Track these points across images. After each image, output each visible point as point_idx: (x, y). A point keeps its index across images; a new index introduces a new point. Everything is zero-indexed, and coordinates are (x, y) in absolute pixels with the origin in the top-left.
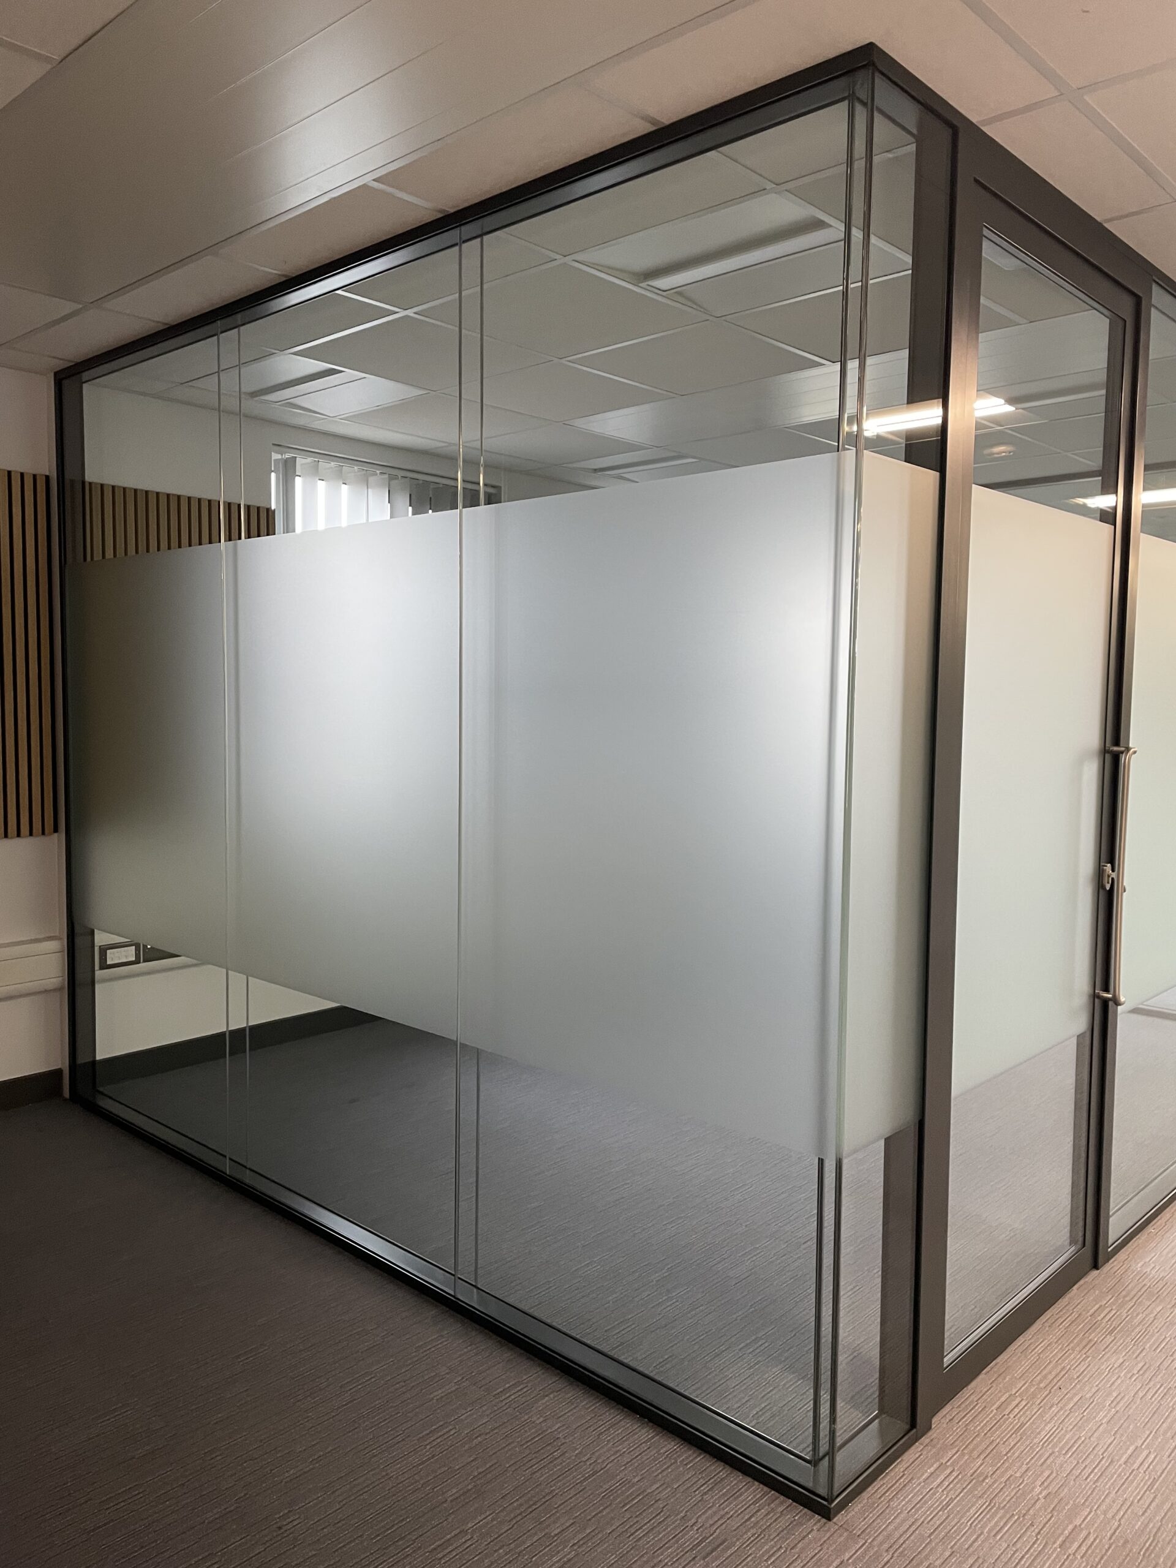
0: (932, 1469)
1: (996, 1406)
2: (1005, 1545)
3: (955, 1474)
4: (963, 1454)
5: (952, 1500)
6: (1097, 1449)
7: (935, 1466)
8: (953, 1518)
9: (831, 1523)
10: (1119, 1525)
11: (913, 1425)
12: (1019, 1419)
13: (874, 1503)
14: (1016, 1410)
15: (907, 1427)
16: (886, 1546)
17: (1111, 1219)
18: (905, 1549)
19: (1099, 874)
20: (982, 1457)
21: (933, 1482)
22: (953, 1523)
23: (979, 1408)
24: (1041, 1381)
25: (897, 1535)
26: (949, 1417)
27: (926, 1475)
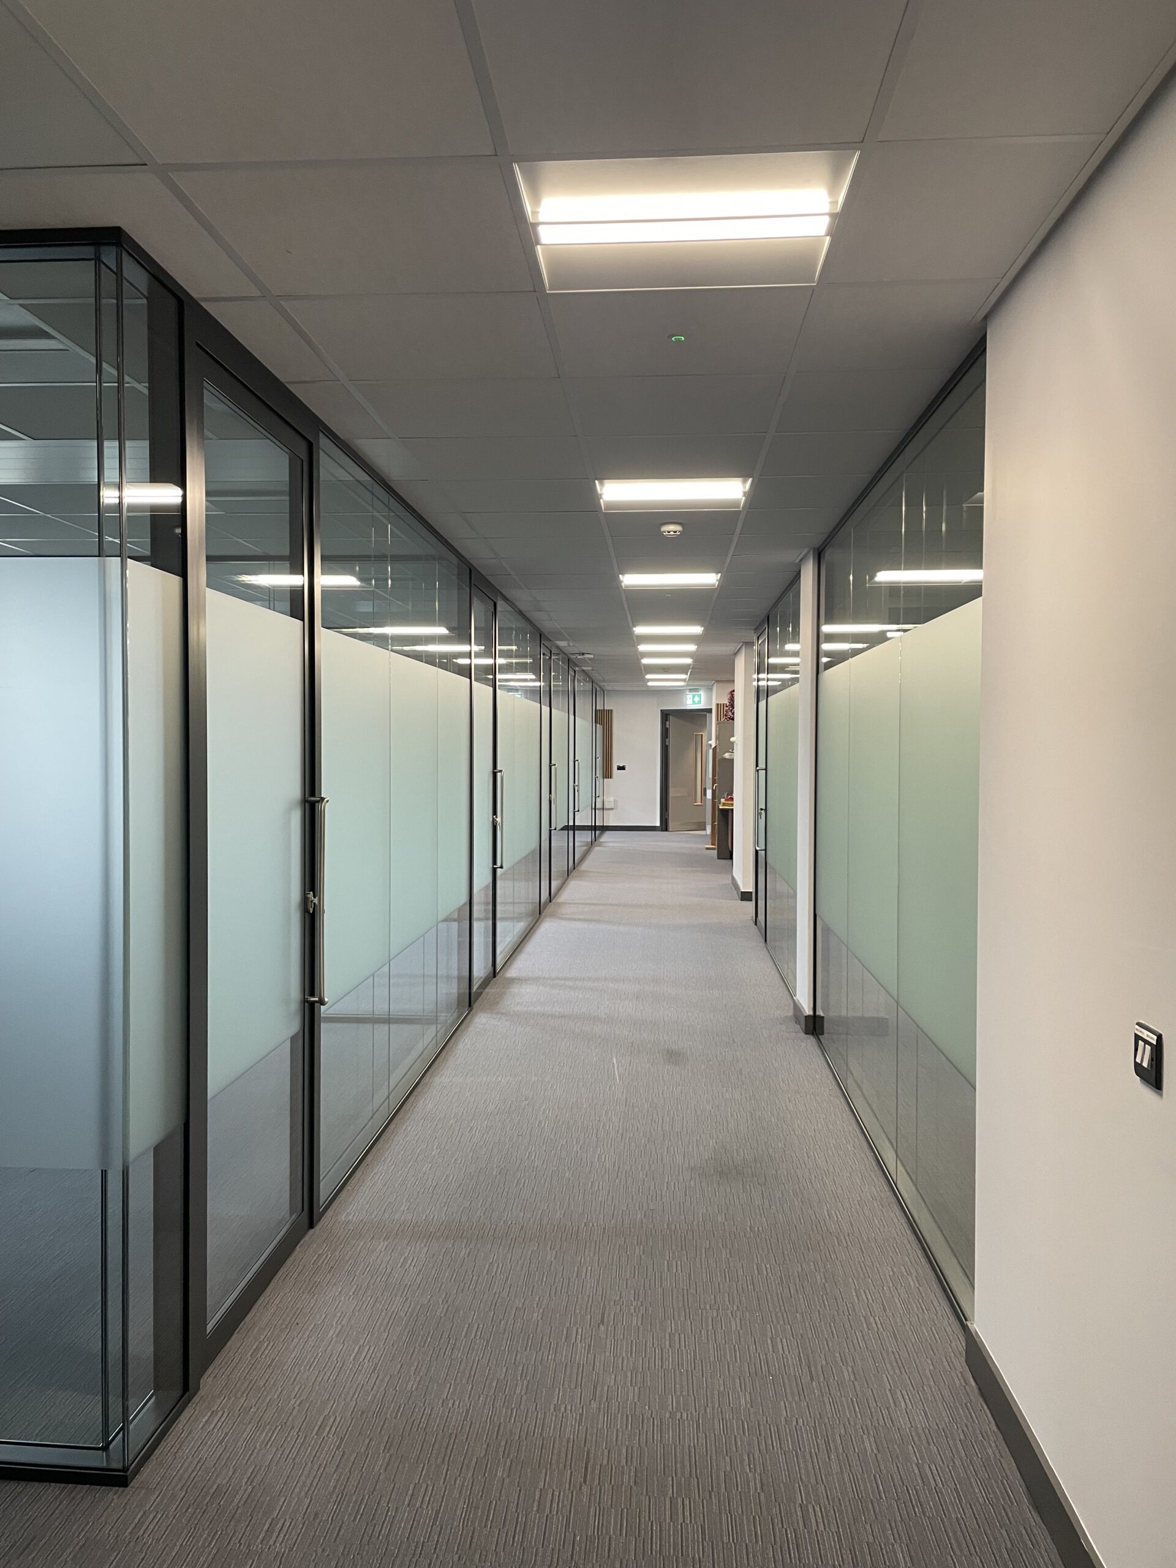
0: (206, 1418)
1: (250, 1354)
2: (274, 1449)
3: (225, 1415)
4: (229, 1398)
5: (227, 1434)
6: (332, 1357)
7: (209, 1414)
8: (230, 1446)
9: (129, 1488)
10: (356, 1404)
11: (186, 1388)
12: (270, 1357)
13: (162, 1460)
14: (267, 1352)
15: (180, 1392)
16: (179, 1487)
17: (321, 1184)
18: (196, 1483)
19: (305, 901)
20: (245, 1395)
21: (209, 1427)
22: (230, 1450)
23: (236, 1361)
24: (282, 1324)
25: (186, 1475)
26: (213, 1376)
27: (202, 1424)
